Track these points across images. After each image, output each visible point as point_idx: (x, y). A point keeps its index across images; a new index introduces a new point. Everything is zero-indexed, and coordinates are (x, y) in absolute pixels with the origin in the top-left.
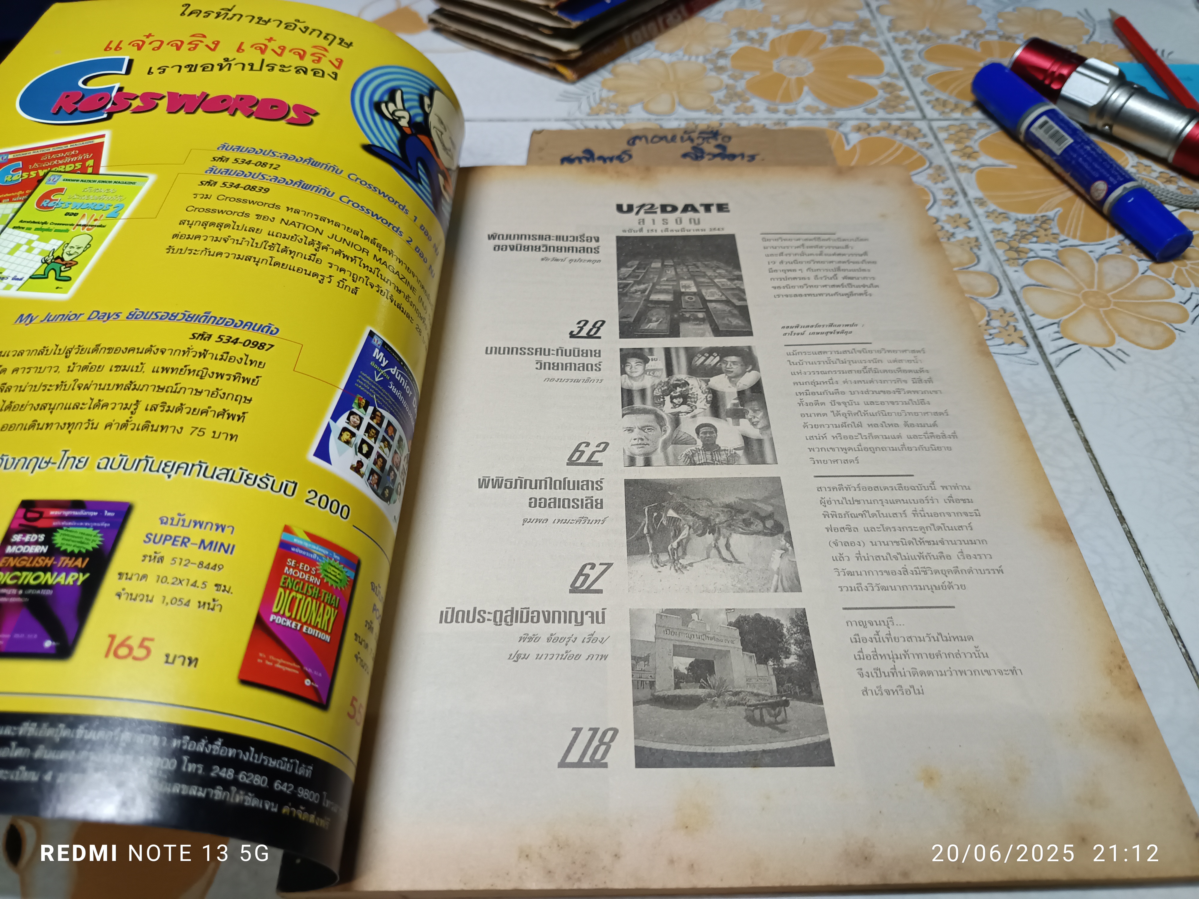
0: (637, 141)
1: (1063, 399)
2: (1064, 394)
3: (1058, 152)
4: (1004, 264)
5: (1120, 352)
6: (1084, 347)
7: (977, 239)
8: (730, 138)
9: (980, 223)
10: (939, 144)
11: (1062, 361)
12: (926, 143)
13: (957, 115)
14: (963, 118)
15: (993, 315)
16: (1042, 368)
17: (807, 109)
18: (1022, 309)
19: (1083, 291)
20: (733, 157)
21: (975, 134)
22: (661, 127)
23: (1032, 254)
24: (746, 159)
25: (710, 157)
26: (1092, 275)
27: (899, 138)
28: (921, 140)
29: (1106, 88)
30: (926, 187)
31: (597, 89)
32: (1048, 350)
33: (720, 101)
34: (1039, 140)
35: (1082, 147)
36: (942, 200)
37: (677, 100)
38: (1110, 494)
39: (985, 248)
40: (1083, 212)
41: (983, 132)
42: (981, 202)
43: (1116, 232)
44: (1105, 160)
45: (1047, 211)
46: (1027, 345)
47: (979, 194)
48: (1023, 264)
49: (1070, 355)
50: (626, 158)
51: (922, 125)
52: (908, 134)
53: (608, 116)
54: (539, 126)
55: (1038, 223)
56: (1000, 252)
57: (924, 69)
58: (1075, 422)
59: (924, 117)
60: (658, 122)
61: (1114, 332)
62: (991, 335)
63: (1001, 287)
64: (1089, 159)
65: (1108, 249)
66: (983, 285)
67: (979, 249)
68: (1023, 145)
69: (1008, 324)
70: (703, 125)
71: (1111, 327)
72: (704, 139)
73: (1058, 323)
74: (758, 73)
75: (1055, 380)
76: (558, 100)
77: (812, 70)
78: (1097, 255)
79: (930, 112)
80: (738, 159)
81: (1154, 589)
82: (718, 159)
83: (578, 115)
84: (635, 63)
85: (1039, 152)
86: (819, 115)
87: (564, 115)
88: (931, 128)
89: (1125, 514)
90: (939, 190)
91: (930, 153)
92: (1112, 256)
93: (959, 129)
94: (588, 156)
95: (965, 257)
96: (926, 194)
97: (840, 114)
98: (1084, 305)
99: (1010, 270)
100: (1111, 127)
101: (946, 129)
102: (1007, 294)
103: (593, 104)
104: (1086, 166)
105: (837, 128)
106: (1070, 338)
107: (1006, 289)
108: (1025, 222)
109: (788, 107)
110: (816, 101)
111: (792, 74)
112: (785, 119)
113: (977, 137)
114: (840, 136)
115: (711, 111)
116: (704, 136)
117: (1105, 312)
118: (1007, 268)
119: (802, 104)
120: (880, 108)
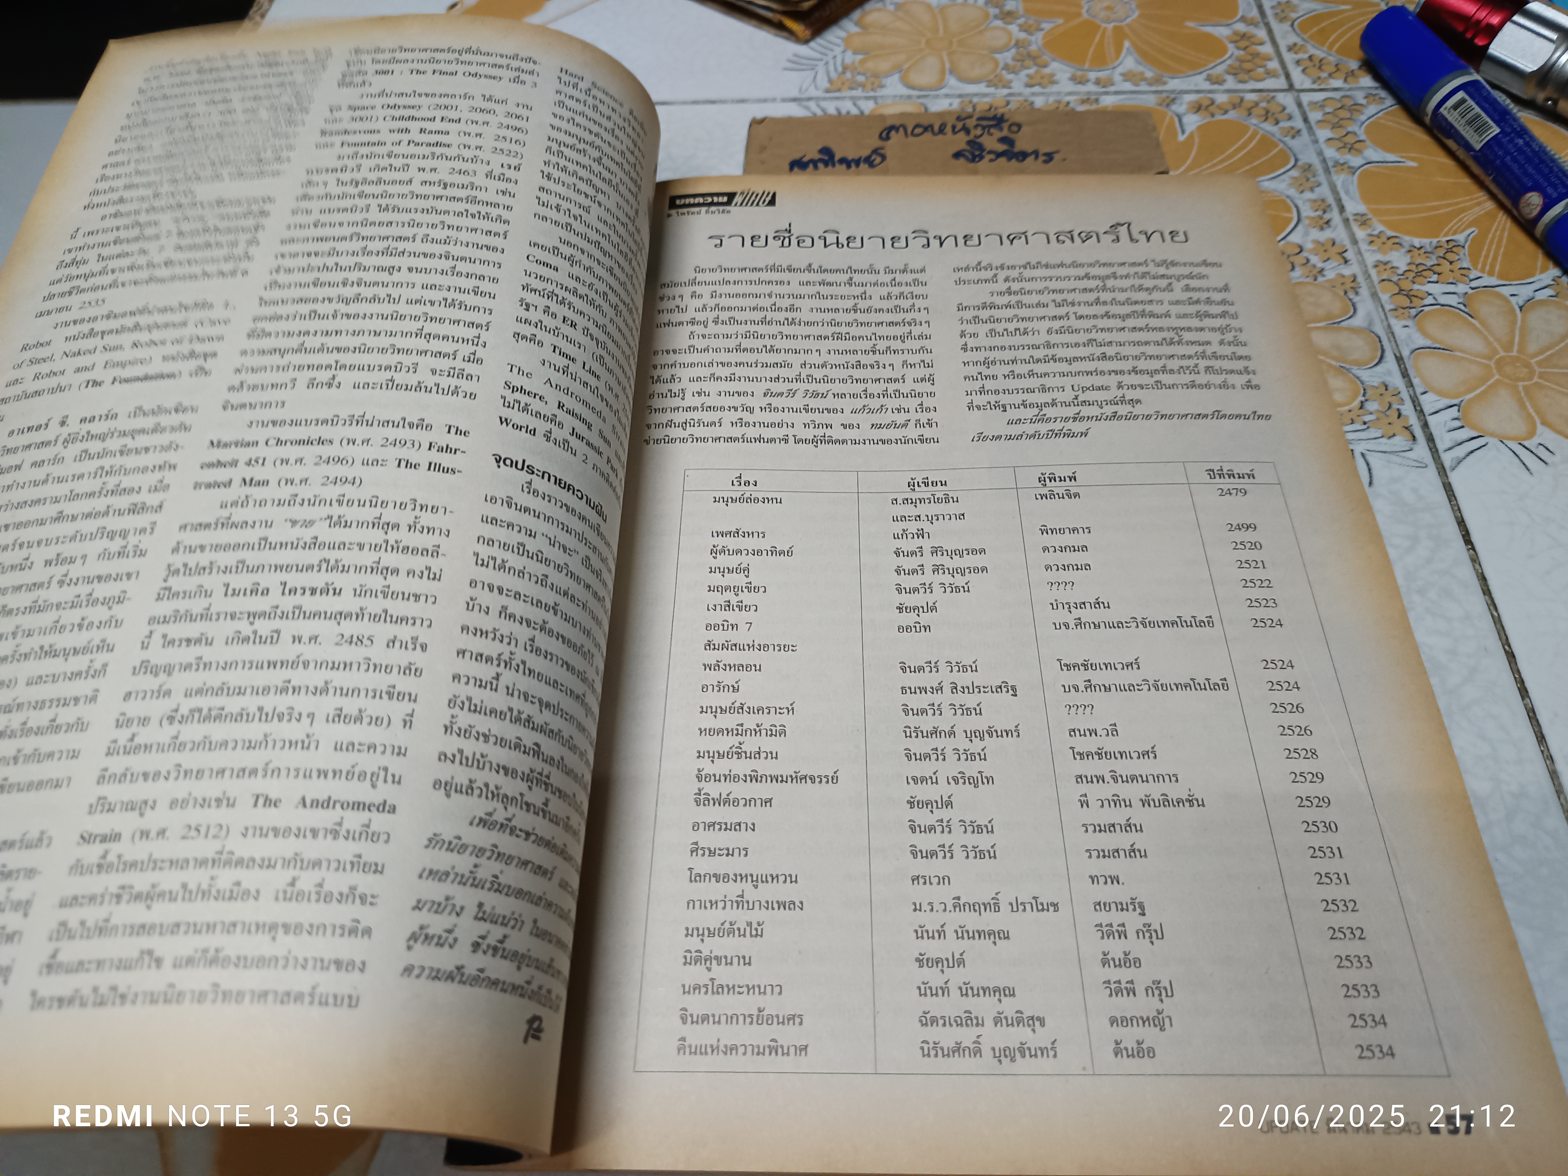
0: (893, 133)
1: (1456, 517)
2: (1459, 510)
3: (1478, 147)
4: (1389, 315)
5: (1541, 447)
6: (1493, 441)
7: (1354, 278)
8: (1019, 126)
9: (1360, 253)
10: (1310, 129)
11: (1460, 462)
12: (1292, 128)
13: (1337, 83)
14: (1346, 86)
15: (1369, 393)
16: (1432, 472)
17: (1128, 76)
18: (1410, 384)
19: (1497, 357)
20: (1023, 156)
21: (1362, 113)
22: (926, 109)
23: (1429, 300)
24: (1041, 158)
25: (992, 156)
26: (1512, 332)
27: (1254, 121)
28: (1284, 124)
29: (1552, 46)
30: (1288, 197)
31: (838, 51)
32: (1441, 446)
33: (1006, 67)
34: (1452, 126)
35: (1511, 141)
36: (1308, 217)
37: (947, 66)
38: (1511, 656)
39: (1364, 292)
40: (1506, 234)
41: (1372, 109)
42: (1364, 221)
43: (1551, 265)
44: (1542, 161)
45: (1455, 233)
46: (1414, 438)
47: (1362, 208)
48: (1416, 316)
49: (1472, 452)
50: (878, 159)
51: (1287, 100)
52: (1267, 115)
53: (854, 93)
54: (760, 111)
55: (1441, 252)
56: (1385, 297)
57: (1294, 8)
58: (1471, 552)
59: (1291, 87)
60: (921, 101)
61: (1536, 418)
62: (1365, 423)
63: (1383, 351)
64: (1521, 159)
65: (1537, 291)
66: (1359, 348)
67: (1357, 293)
68: (1429, 130)
70: (983, 104)
71: (1531, 411)
72: (984, 128)
73: (1458, 405)
74: (1060, 21)
75: (1449, 489)
76: (786, 69)
77: (1137, 14)
78: (1521, 300)
79: (1299, 79)
80: (1030, 159)
82: (1002, 160)
83: (813, 92)
84: (891, 8)
85: (1451, 143)
86: (1143, 87)
87: (795, 94)
88: (1299, 105)
89: (1529, 685)
90: (1305, 202)
91: (1294, 144)
92: (1542, 302)
93: (1338, 105)
94: (826, 158)
95: (1336, 306)
96: (1289, 210)
97: (1174, 84)
98: (1497, 377)
100: (1555, 102)
101: (1321, 105)
102: (1390, 364)
103: (833, 75)
104: (1515, 167)
105: (1168, 105)
106: (1473, 427)
107: (1389, 356)
108: (1423, 251)
109: (1101, 75)
110: (1140, 63)
111: (1108, 21)
112: (1096, 93)
113: (1363, 118)
114: (1172, 119)
115: (995, 82)
116: (985, 123)
117: (1525, 388)
118: (1393, 322)
119: (1120, 70)
120: (1229, 73)
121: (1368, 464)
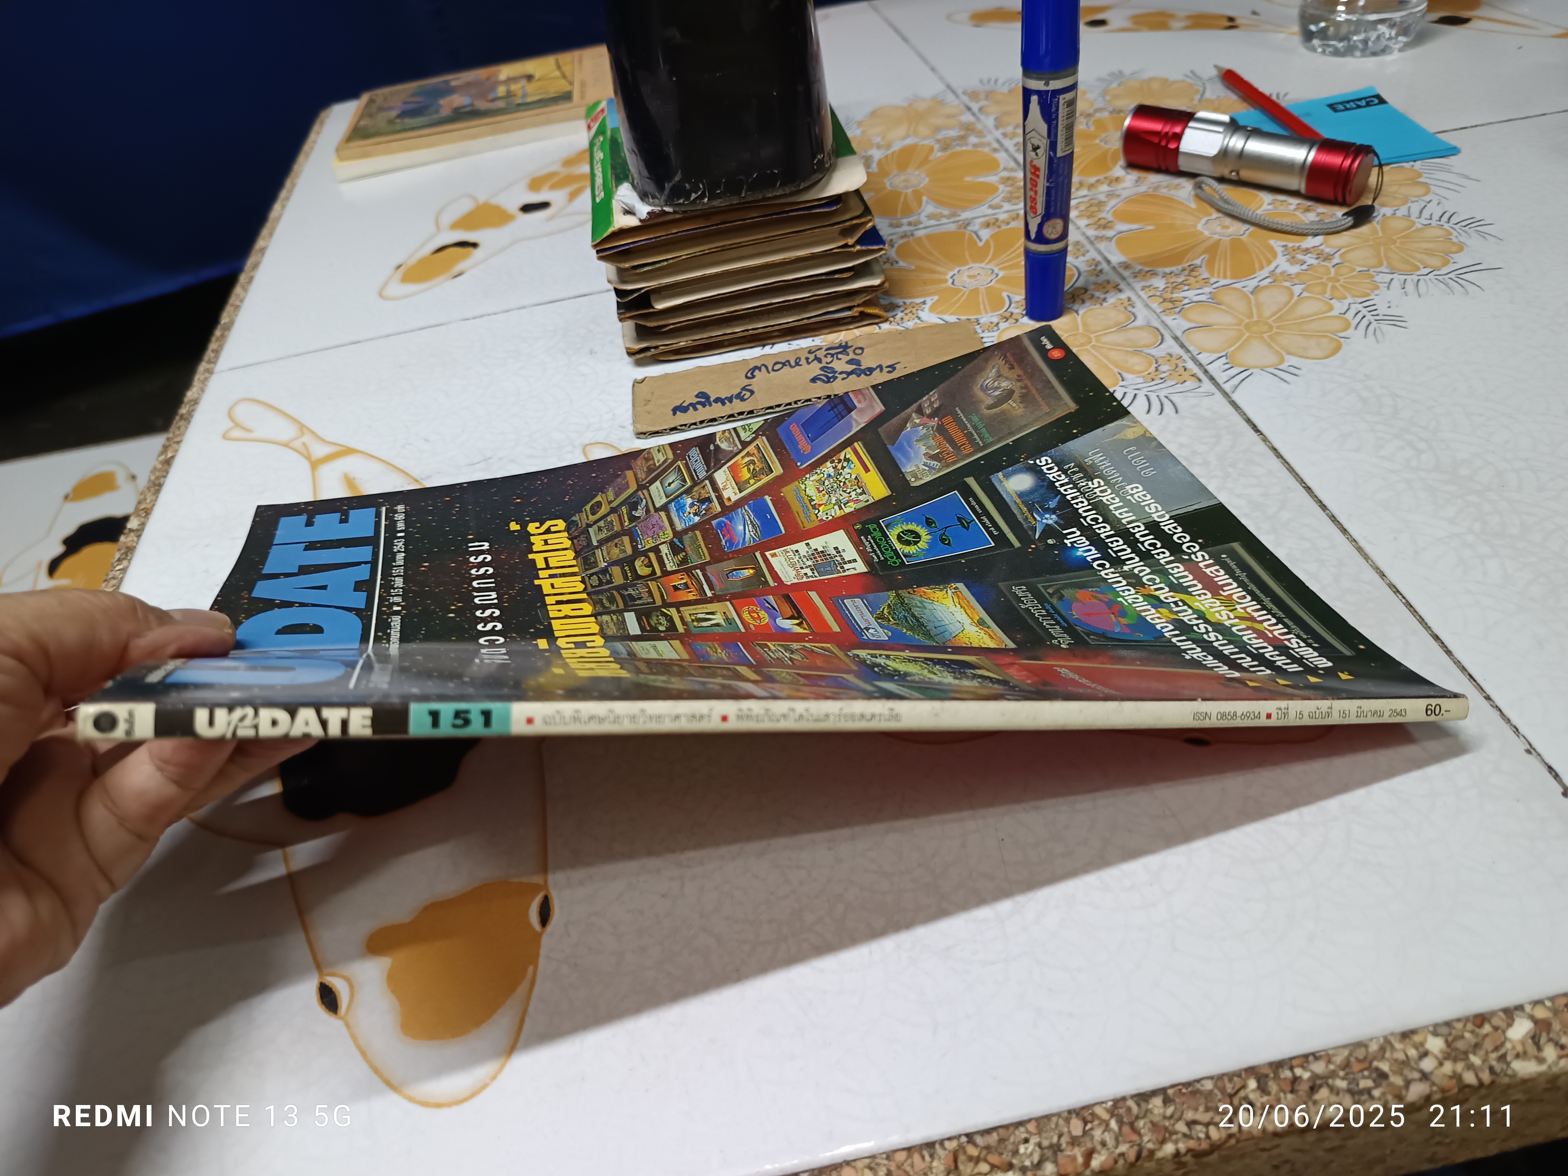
1: (1244, 419)
2: (1245, 414)
4: (1161, 315)
5: (1290, 367)
6: (1255, 371)
7: (1129, 299)
9: (1129, 284)
11: (1237, 387)
13: (1083, 191)
14: (1090, 192)
15: (1160, 361)
16: (1219, 396)
17: (931, 217)
18: (1188, 351)
19: (1244, 323)
21: (1106, 205)
23: (1186, 301)
26: (1250, 308)
29: (1221, 136)
32: (1220, 380)
36: (1086, 271)
39: (1139, 305)
40: (1229, 253)
41: (1112, 202)
42: (1126, 266)
45: (1192, 260)
46: (1200, 380)
47: (1122, 259)
48: (1180, 312)
49: (1243, 380)
55: (1186, 272)
56: (1154, 306)
58: (1261, 436)
61: (1282, 351)
62: (1162, 379)
63: (1162, 336)
65: (1260, 281)
66: (1145, 337)
67: (1134, 307)
69: (1177, 366)
71: (1277, 348)
73: (1226, 355)
74: (872, 194)
75: (1234, 404)
77: (927, 180)
78: (1251, 289)
81: (1366, 557)
86: (944, 220)
90: (1081, 263)
92: (1265, 287)
93: (1088, 205)
95: (1121, 317)
96: (1070, 269)
97: (966, 215)
98: (1247, 334)
99: (1168, 320)
100: (1237, 172)
101: (1076, 207)
102: (1169, 342)
105: (965, 228)
106: (1240, 365)
107: (1167, 337)
108: (1173, 274)
109: (912, 219)
110: (938, 208)
111: (907, 188)
112: (911, 231)
113: (1108, 208)
114: (970, 235)
117: (1270, 337)
118: (1165, 318)
119: (924, 214)
120: (1003, 201)
121: (1171, 402)
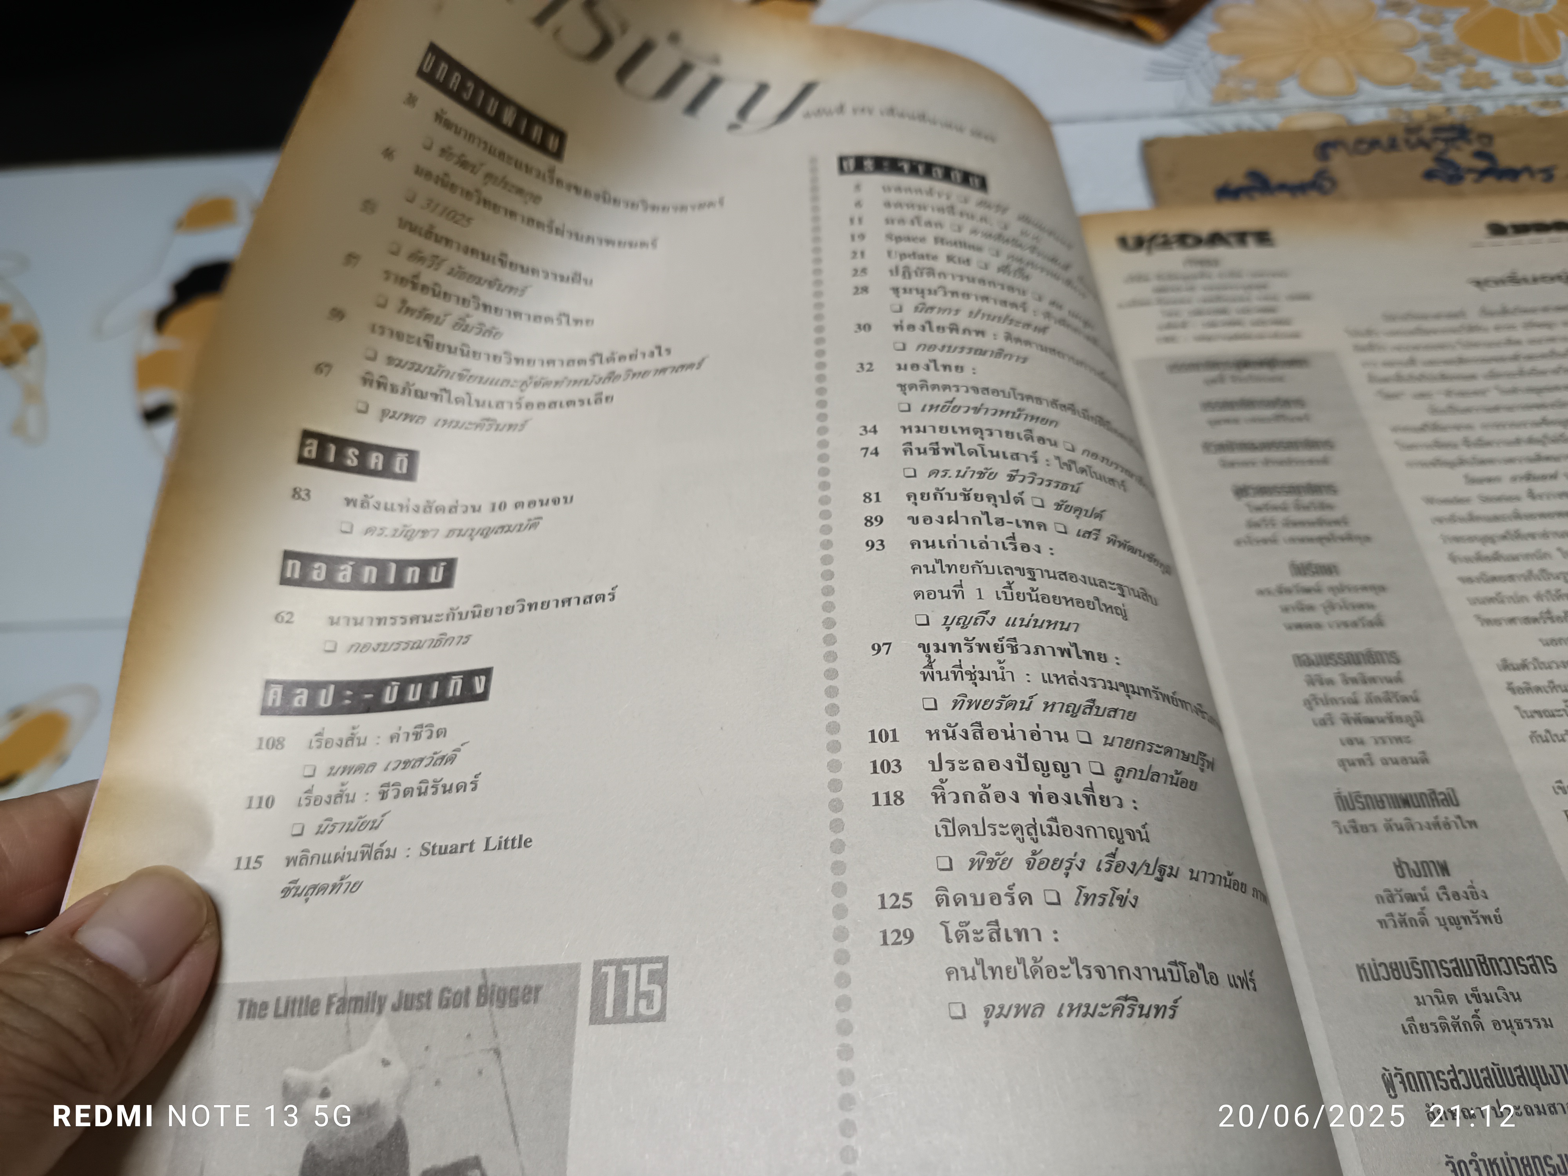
0: (1332, 152)
8: (1489, 137)
20: (1513, 174)
24: (1538, 176)
25: (1474, 176)
33: (1427, 67)
37: (1352, 68)
50: (1327, 184)
53: (1249, 105)
54: (1148, 130)
60: (1338, 110)
70: (1419, 111)
72: (1446, 141)
74: (1466, 10)
80: (1524, 179)
82: (1490, 181)
83: (1193, 104)
94: (1259, 184)
103: (1212, 84)
109: (1551, 71)
111: (1525, 8)
115: (1421, 85)
116: (1444, 135)
